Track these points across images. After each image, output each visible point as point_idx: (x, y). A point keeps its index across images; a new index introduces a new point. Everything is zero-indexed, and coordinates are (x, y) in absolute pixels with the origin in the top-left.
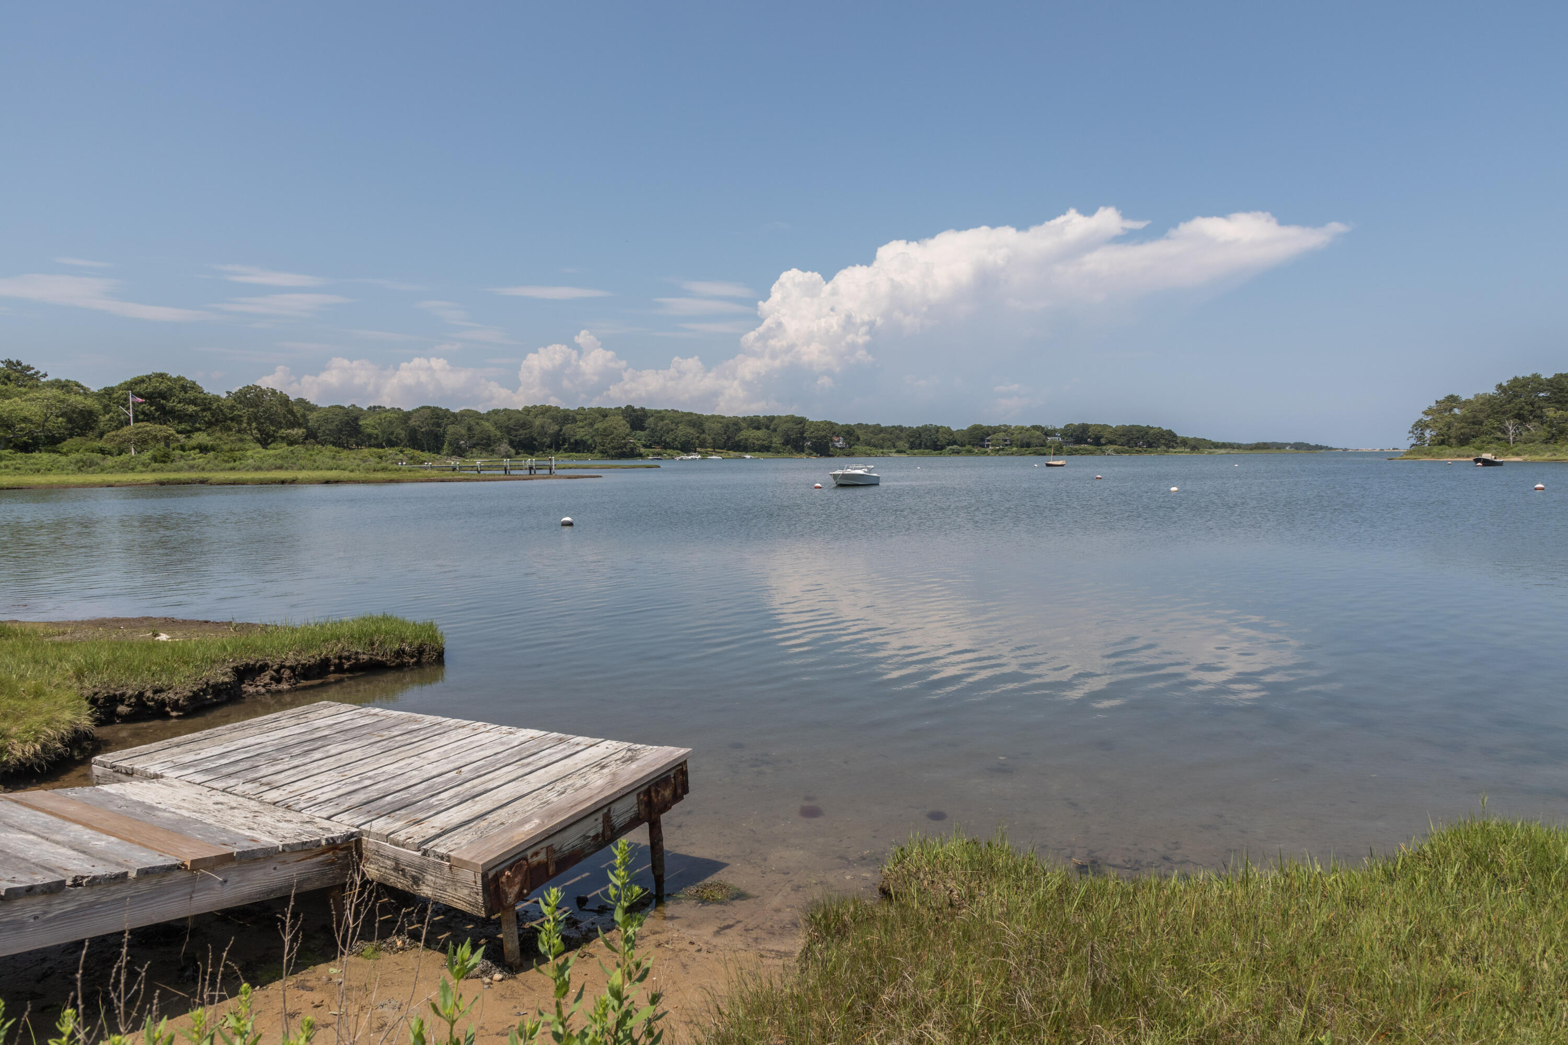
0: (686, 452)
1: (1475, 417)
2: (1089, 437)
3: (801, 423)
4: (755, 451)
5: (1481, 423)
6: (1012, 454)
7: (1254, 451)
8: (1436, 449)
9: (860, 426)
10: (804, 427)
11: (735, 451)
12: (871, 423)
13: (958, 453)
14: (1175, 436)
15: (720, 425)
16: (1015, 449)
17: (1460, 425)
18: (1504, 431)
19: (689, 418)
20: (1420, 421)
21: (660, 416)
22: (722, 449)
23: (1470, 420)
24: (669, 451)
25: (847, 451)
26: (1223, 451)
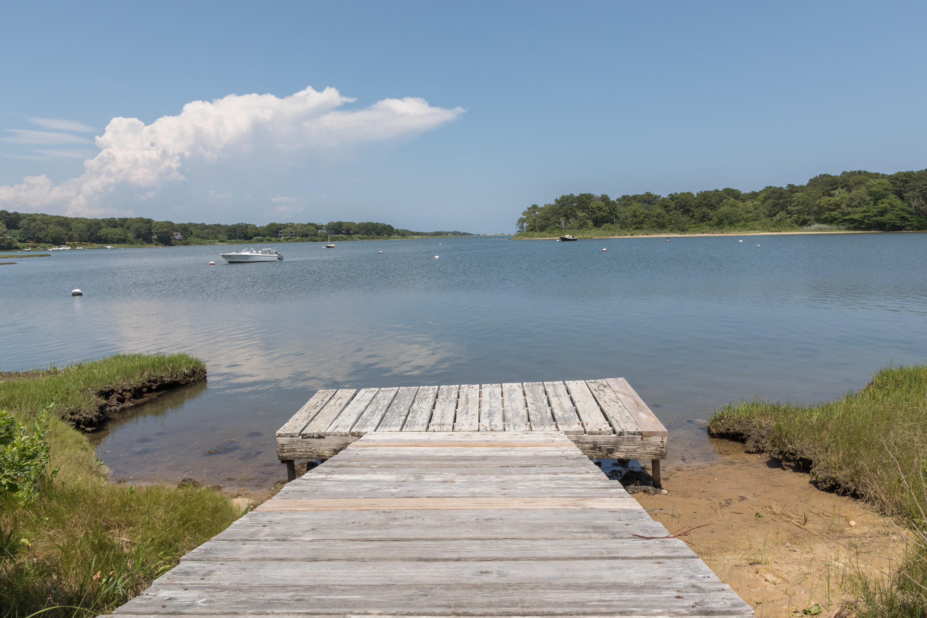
0: (57, 245)
1: (546, 216)
2: (343, 230)
3: (149, 222)
4: (114, 243)
5: (549, 219)
6: (297, 241)
7: (435, 237)
8: (530, 233)
9: (190, 224)
10: (151, 226)
11: (98, 243)
12: (199, 222)
13: (262, 241)
14: (392, 228)
15: (84, 225)
16: (298, 238)
17: (540, 221)
18: (559, 223)
19: (58, 220)
20: (521, 218)
21: (32, 218)
22: (87, 242)
23: (545, 218)
24: (42, 245)
25: (184, 242)
26: (417, 237)
